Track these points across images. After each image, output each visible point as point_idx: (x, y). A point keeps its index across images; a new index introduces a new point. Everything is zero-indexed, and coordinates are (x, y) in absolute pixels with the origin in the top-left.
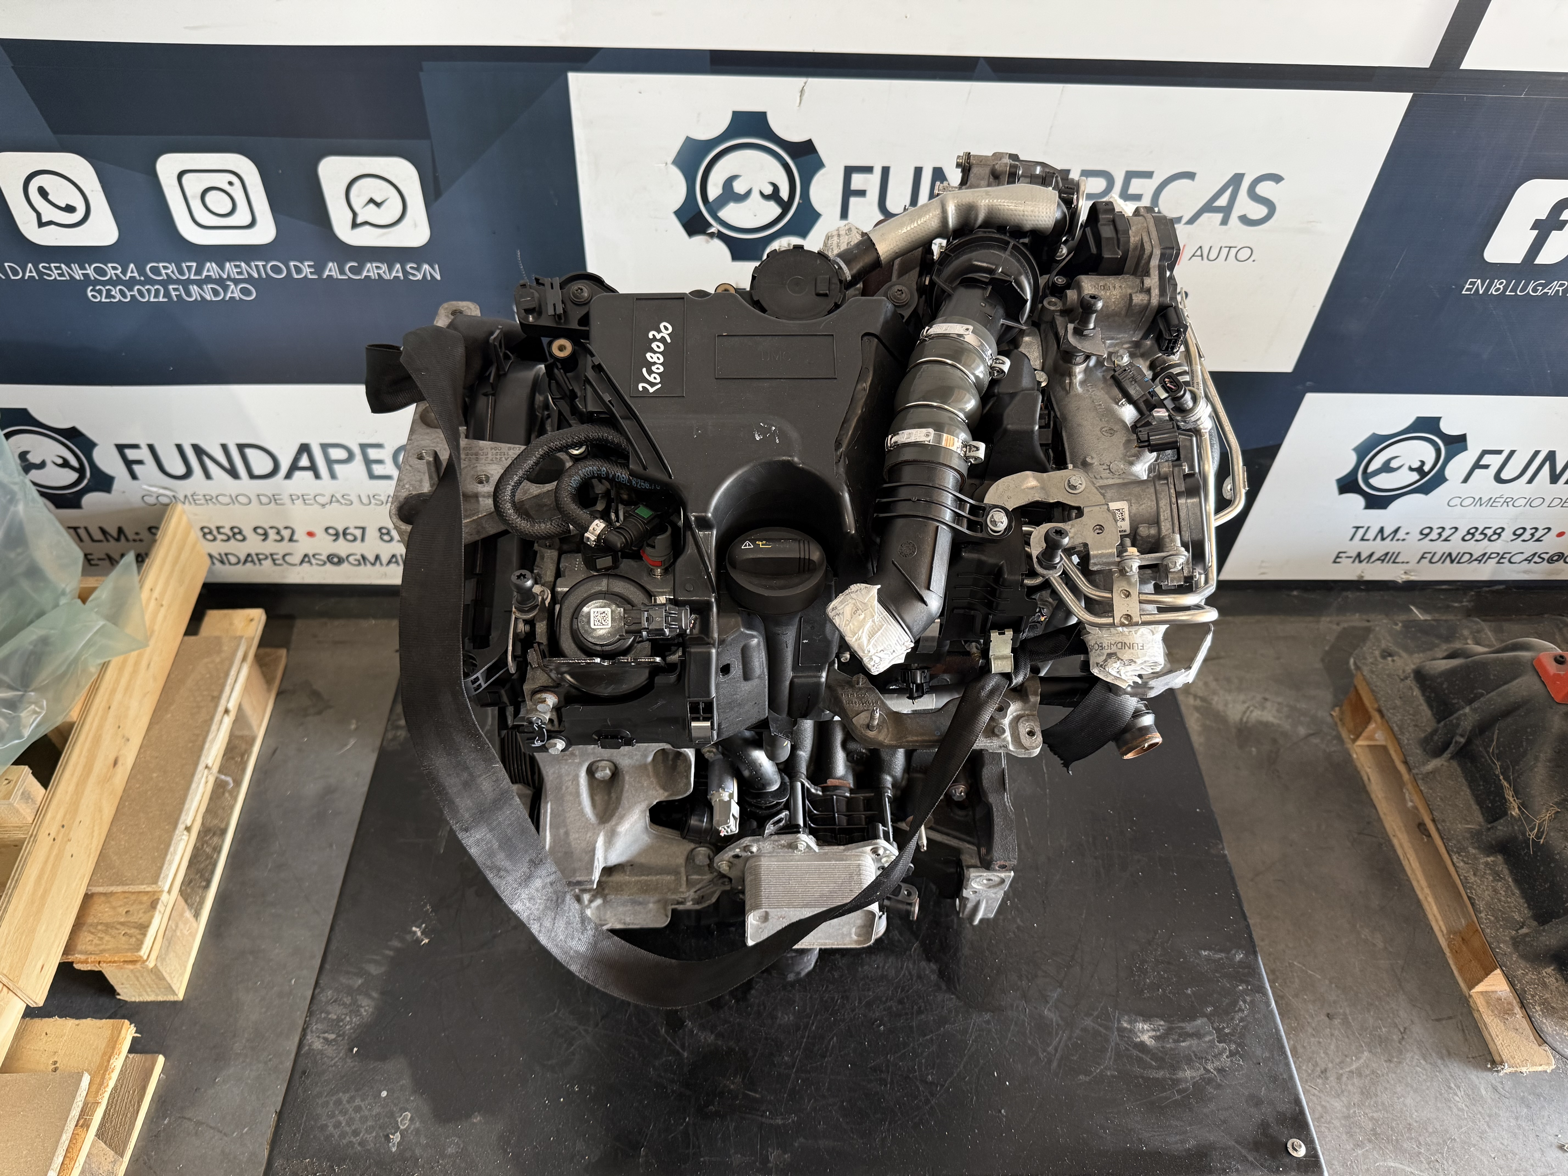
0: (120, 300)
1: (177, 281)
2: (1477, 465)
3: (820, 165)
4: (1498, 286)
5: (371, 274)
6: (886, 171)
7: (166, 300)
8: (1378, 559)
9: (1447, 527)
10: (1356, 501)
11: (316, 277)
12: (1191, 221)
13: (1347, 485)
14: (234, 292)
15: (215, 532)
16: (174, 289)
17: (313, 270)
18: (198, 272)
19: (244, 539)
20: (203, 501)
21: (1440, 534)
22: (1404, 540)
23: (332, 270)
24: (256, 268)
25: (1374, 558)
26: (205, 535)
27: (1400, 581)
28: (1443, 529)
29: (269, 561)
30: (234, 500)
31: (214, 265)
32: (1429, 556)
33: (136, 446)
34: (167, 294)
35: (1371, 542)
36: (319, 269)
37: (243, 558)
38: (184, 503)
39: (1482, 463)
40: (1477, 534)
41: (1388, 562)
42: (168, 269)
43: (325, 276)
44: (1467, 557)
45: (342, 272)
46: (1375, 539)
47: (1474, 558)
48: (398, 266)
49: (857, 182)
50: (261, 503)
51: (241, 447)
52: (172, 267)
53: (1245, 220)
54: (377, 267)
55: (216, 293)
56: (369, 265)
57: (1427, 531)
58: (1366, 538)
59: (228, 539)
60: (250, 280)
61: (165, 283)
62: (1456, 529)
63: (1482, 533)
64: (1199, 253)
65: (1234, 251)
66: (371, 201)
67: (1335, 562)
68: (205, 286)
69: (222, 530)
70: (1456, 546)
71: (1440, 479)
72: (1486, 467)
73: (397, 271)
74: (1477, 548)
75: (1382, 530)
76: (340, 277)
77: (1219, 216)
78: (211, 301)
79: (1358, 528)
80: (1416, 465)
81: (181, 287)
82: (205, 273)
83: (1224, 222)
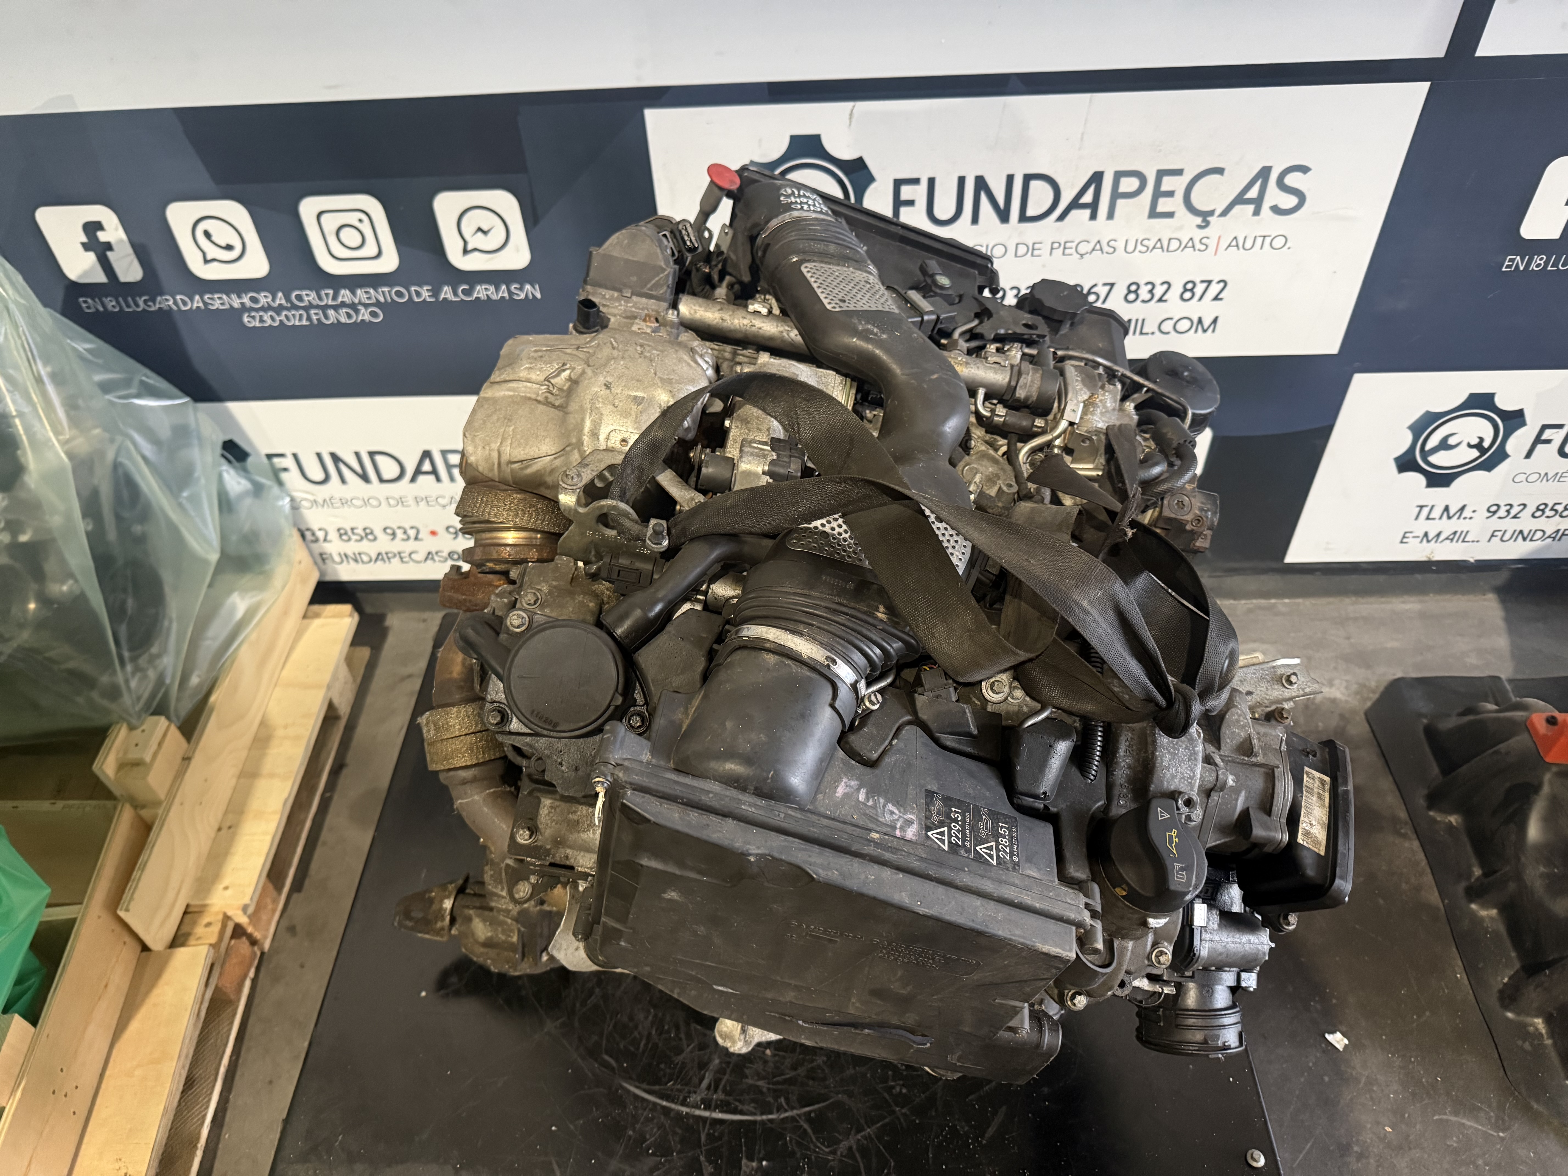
0: (270, 325)
1: (317, 307)
2: (1538, 440)
3: (871, 179)
4: (1538, 262)
5: (480, 295)
6: (931, 182)
7: (308, 323)
8: (1447, 539)
9: (1515, 504)
10: (1416, 479)
11: (432, 300)
12: (1224, 213)
13: (1406, 464)
14: (364, 315)
15: (350, 533)
16: (316, 314)
17: (430, 294)
18: (335, 298)
19: (375, 539)
20: (339, 504)
21: (1508, 511)
22: (1471, 518)
23: (447, 293)
24: (384, 293)
25: (1442, 537)
26: (341, 535)
27: (1472, 560)
28: (1511, 506)
29: (397, 558)
30: (366, 502)
31: (348, 292)
32: (1500, 534)
33: (281, 455)
34: (309, 318)
35: (1437, 521)
36: (435, 292)
37: (374, 557)
38: (323, 506)
39: (1544, 437)
40: (1547, 510)
41: (1457, 541)
42: (310, 296)
43: (441, 299)
44: (1539, 534)
45: (455, 294)
46: (1441, 518)
47: (1547, 535)
48: (504, 287)
49: (906, 192)
50: (389, 505)
51: (372, 454)
52: (313, 294)
53: (1276, 210)
54: (486, 289)
55: (349, 316)
56: (478, 287)
57: (1494, 509)
58: (1431, 517)
59: (362, 538)
60: (378, 304)
61: (307, 309)
62: (1525, 505)
63: (1552, 509)
64: (1234, 243)
65: (1268, 240)
66: (480, 229)
67: (1402, 542)
68: (340, 311)
69: (355, 531)
70: (1526, 523)
71: (1501, 455)
72: (1548, 441)
73: (503, 292)
74: (1551, 525)
75: (1447, 509)
76: (454, 299)
77: (1251, 208)
78: (346, 324)
79: (1421, 507)
80: (1475, 441)
81: (321, 312)
82: (340, 299)
83: (1257, 212)
